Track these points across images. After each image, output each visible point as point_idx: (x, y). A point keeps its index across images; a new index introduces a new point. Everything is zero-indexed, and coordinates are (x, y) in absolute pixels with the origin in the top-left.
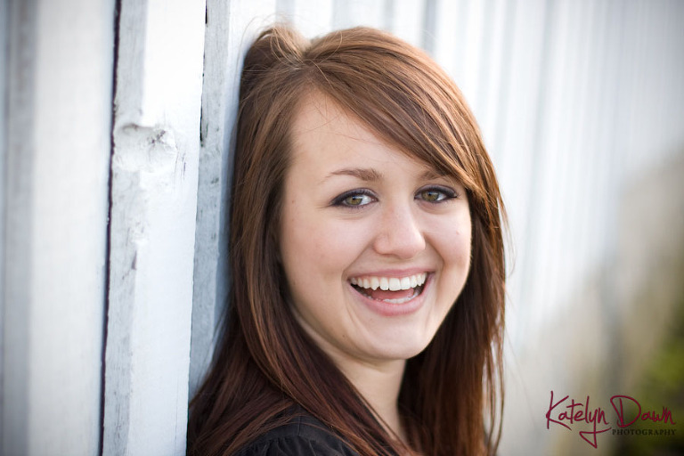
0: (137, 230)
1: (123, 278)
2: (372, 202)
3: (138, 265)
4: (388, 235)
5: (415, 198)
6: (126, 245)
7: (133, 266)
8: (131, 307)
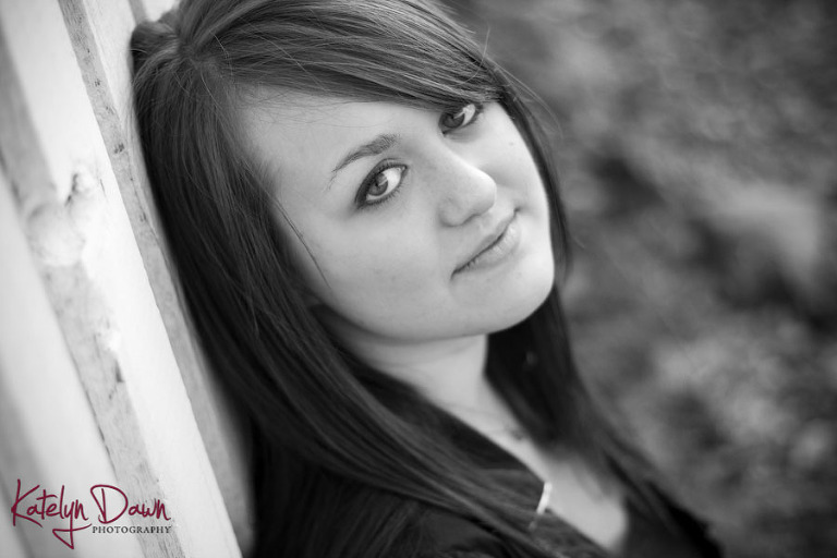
0: (102, 330)
1: (110, 397)
2: (403, 175)
3: (125, 374)
4: (452, 201)
5: (444, 133)
6: (99, 356)
7: (119, 379)
8: (135, 428)
